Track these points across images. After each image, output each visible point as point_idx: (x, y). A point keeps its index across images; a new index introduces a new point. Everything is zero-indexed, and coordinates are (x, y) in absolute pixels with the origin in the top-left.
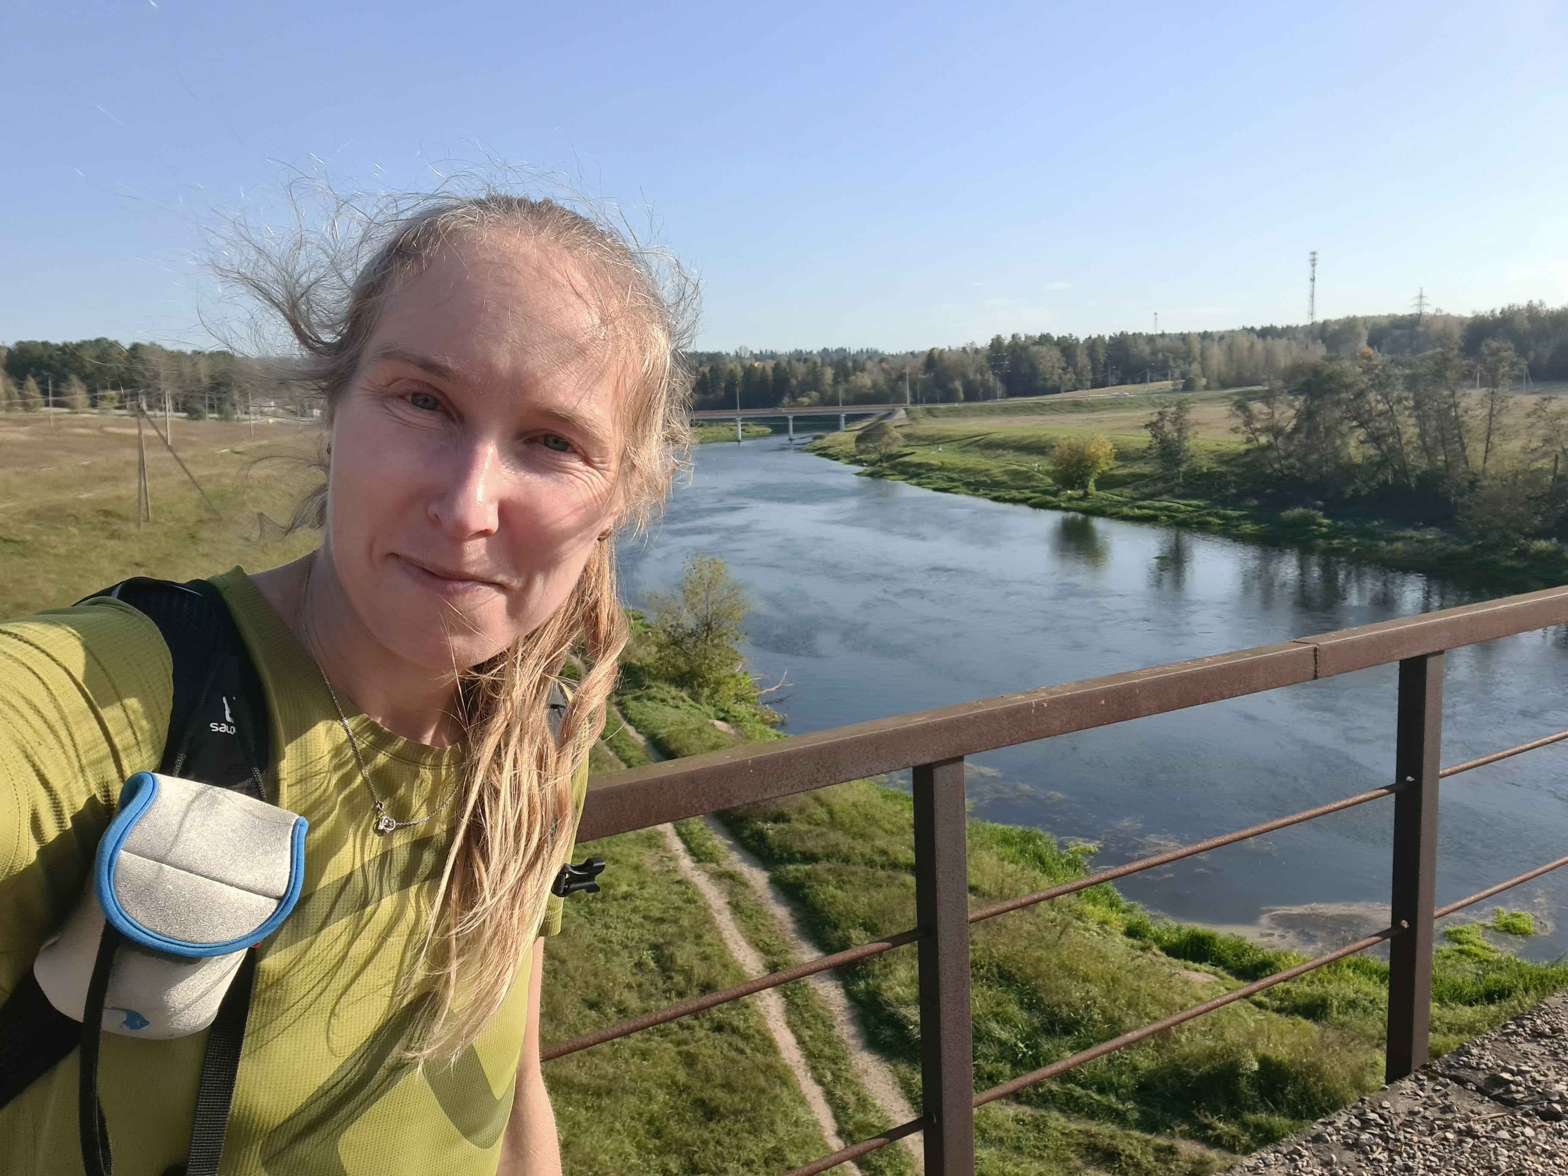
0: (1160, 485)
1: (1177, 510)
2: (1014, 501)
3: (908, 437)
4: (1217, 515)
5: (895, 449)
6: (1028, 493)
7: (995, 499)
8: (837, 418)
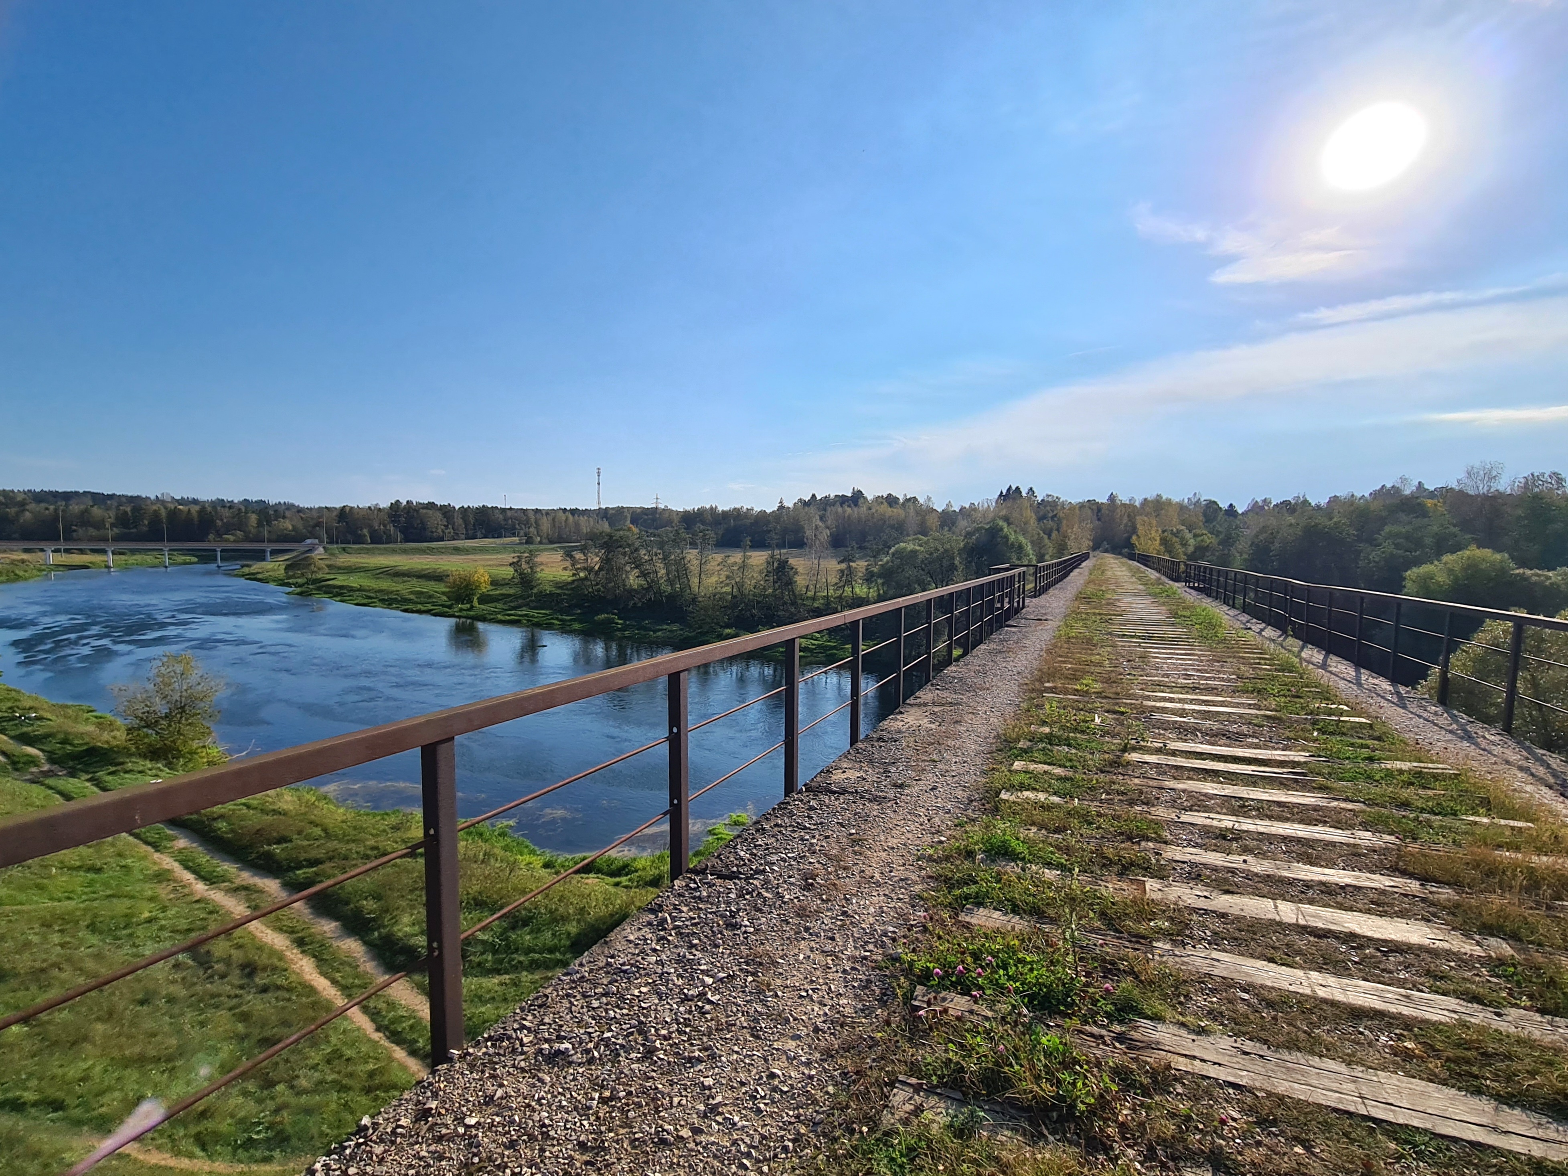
0: (520, 601)
1: (533, 616)
2: (419, 612)
3: (329, 566)
4: (557, 619)
5: (320, 576)
6: (430, 607)
7: (406, 611)
8: (264, 551)
